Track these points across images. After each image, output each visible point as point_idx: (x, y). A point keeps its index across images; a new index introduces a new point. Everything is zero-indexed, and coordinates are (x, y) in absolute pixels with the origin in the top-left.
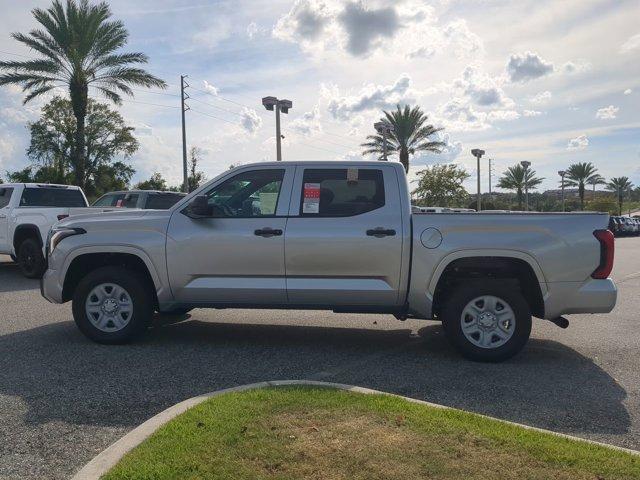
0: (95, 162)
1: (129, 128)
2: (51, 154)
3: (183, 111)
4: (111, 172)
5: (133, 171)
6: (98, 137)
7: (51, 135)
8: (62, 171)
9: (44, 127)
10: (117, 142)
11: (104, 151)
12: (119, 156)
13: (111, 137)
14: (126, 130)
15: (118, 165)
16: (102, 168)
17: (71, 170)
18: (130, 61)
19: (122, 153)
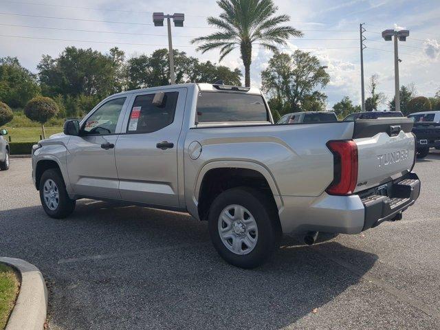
0: (301, 93)
1: (324, 67)
2: (275, 90)
3: (362, 49)
4: (311, 98)
5: (326, 97)
6: (303, 75)
7: (273, 78)
8: (280, 100)
9: (269, 73)
10: (316, 77)
11: (307, 85)
12: (317, 87)
13: (312, 74)
14: (322, 68)
15: (316, 93)
16: (306, 96)
17: (286, 99)
18: (277, 22)
19: (320, 85)
